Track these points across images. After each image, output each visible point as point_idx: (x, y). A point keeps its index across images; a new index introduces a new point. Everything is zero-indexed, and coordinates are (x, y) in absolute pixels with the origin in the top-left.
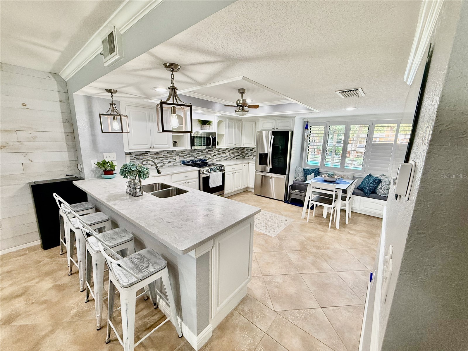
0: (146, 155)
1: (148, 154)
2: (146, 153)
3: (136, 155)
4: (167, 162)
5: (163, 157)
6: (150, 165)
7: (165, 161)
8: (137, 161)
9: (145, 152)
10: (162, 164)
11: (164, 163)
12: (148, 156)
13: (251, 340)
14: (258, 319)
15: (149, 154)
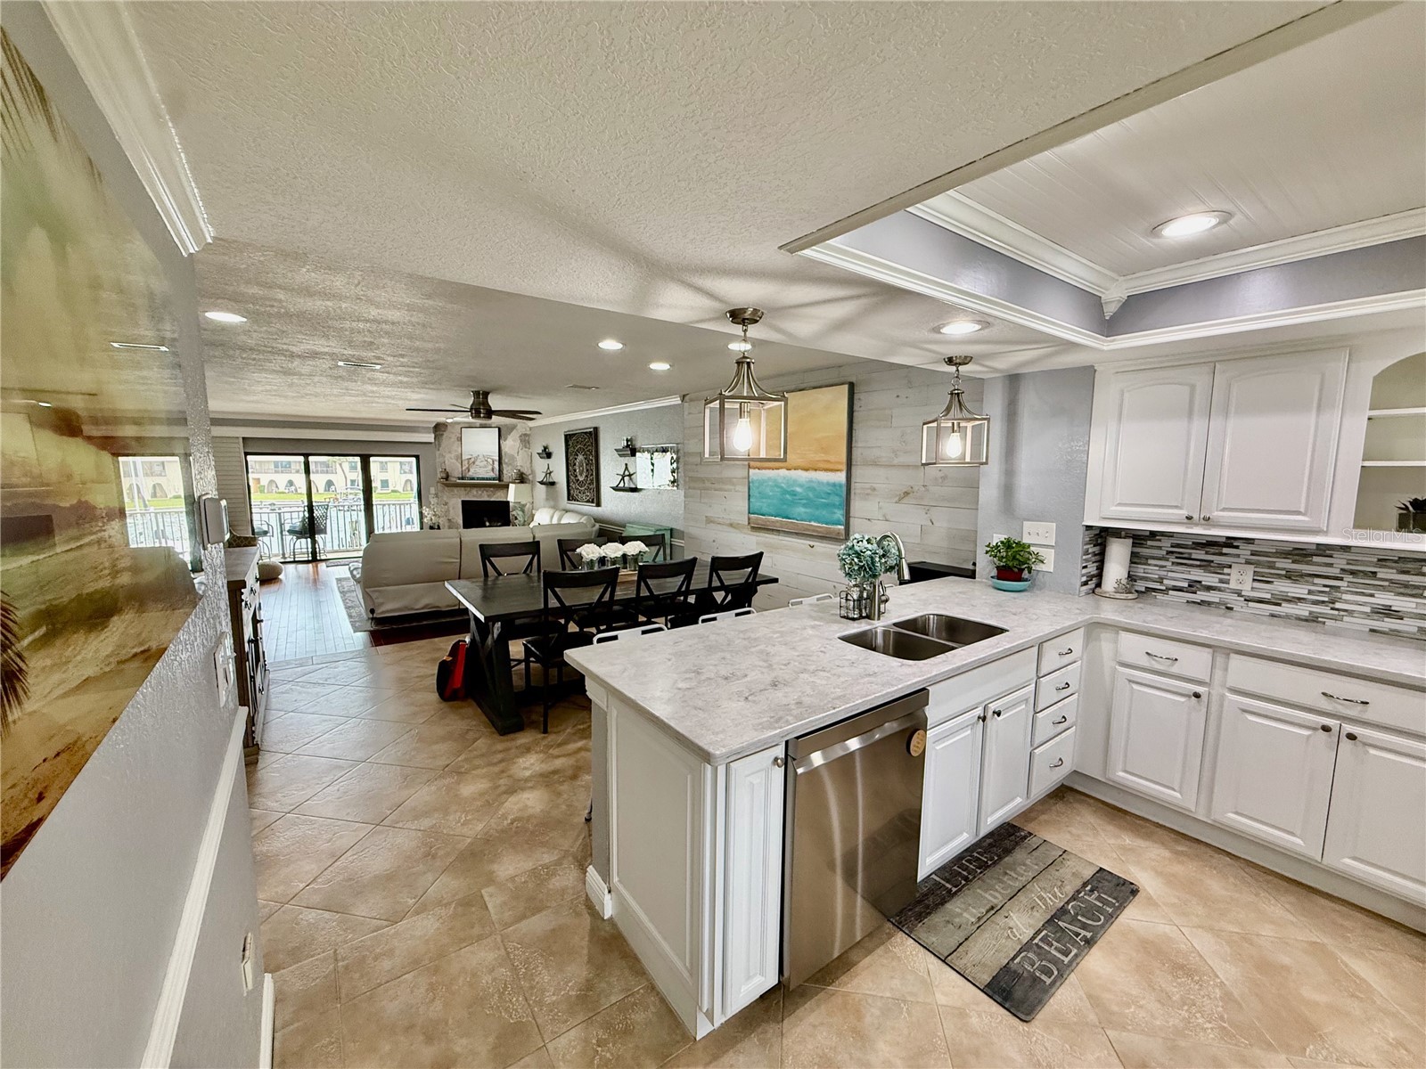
0: (1225, 550)
1: (1237, 547)
2: (1230, 542)
3: (1178, 546)
4: (1368, 609)
5: (1342, 579)
6: (1240, 595)
7: (1345, 597)
8: (1175, 568)
9: (1224, 540)
10: (1326, 610)
11: (1338, 605)
12: (1238, 556)
13: (550, 998)
14: (594, 1041)
15: (1245, 551)
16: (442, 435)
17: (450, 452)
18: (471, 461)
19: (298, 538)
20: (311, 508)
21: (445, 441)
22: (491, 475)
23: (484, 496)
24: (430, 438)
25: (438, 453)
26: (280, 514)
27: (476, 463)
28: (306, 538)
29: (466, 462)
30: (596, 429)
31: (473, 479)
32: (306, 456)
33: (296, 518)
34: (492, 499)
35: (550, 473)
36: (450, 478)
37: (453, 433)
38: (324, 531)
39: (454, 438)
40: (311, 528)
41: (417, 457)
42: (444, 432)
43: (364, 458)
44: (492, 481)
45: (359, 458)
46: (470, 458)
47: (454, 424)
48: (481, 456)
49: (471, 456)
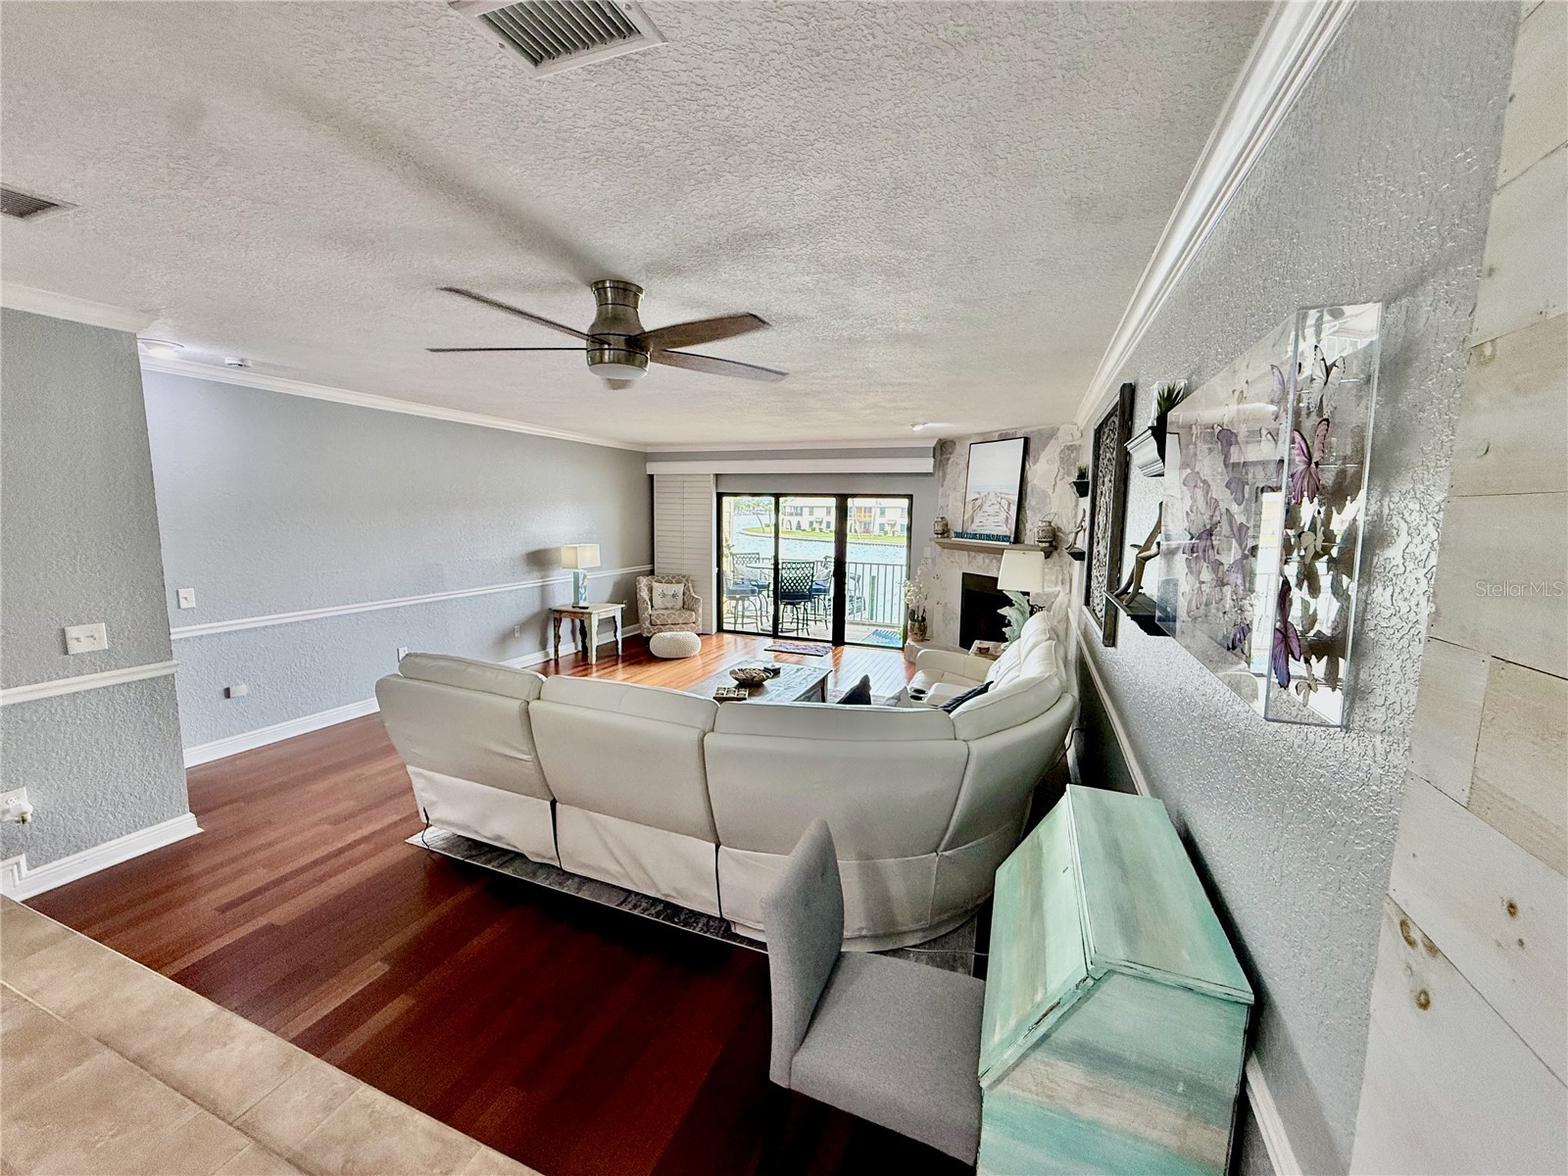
16: (948, 459)
17: (955, 489)
18: (979, 505)
21: (947, 469)
22: (1004, 528)
23: (993, 568)
24: (927, 465)
25: (940, 490)
27: (985, 508)
29: (971, 506)
31: (975, 538)
36: (951, 534)
37: (957, 455)
39: (962, 464)
41: (910, 498)
42: (951, 453)
43: (842, 500)
44: (999, 541)
45: (832, 502)
46: (976, 499)
47: (962, 438)
48: (992, 495)
49: (979, 493)
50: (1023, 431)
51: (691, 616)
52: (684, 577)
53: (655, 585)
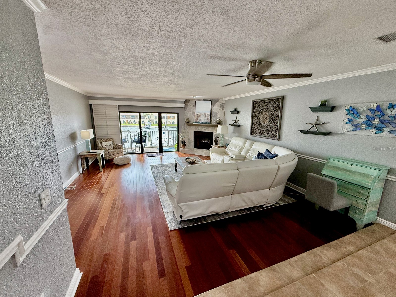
16: (188, 104)
17: (190, 112)
18: (199, 115)
19: (136, 144)
20: (141, 132)
21: (188, 107)
22: (207, 121)
23: (203, 130)
24: (183, 105)
25: (185, 112)
26: (131, 135)
27: (201, 116)
28: (139, 144)
29: (197, 116)
30: (283, 97)
31: (199, 123)
32: (140, 113)
33: (136, 136)
34: (206, 131)
35: (237, 121)
36: (190, 122)
37: (192, 104)
38: (144, 141)
39: (192, 106)
40: (141, 140)
41: (178, 113)
42: (188, 103)
43: (160, 114)
44: (207, 123)
45: (157, 114)
46: (199, 114)
47: (192, 99)
48: (203, 113)
49: (199, 113)
50: (210, 99)
51: (121, 151)
52: (111, 139)
53: (103, 142)
